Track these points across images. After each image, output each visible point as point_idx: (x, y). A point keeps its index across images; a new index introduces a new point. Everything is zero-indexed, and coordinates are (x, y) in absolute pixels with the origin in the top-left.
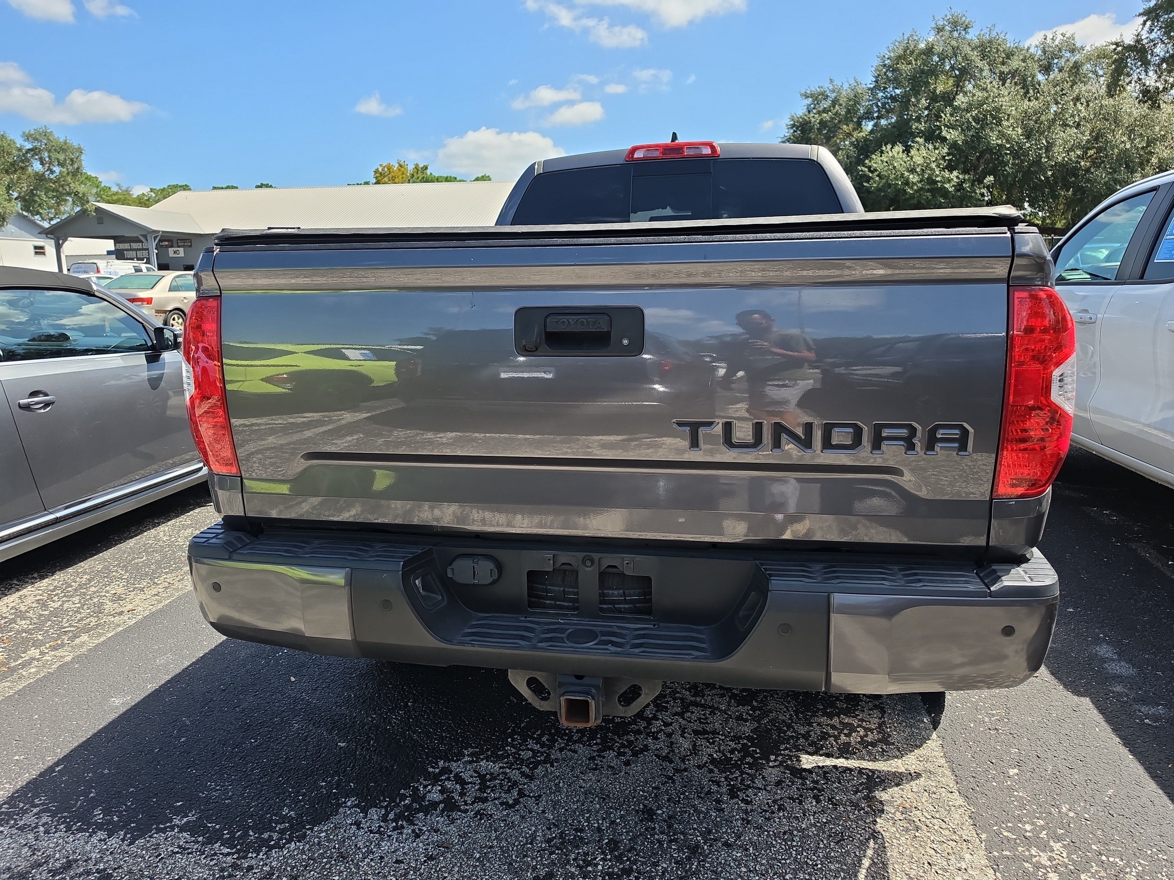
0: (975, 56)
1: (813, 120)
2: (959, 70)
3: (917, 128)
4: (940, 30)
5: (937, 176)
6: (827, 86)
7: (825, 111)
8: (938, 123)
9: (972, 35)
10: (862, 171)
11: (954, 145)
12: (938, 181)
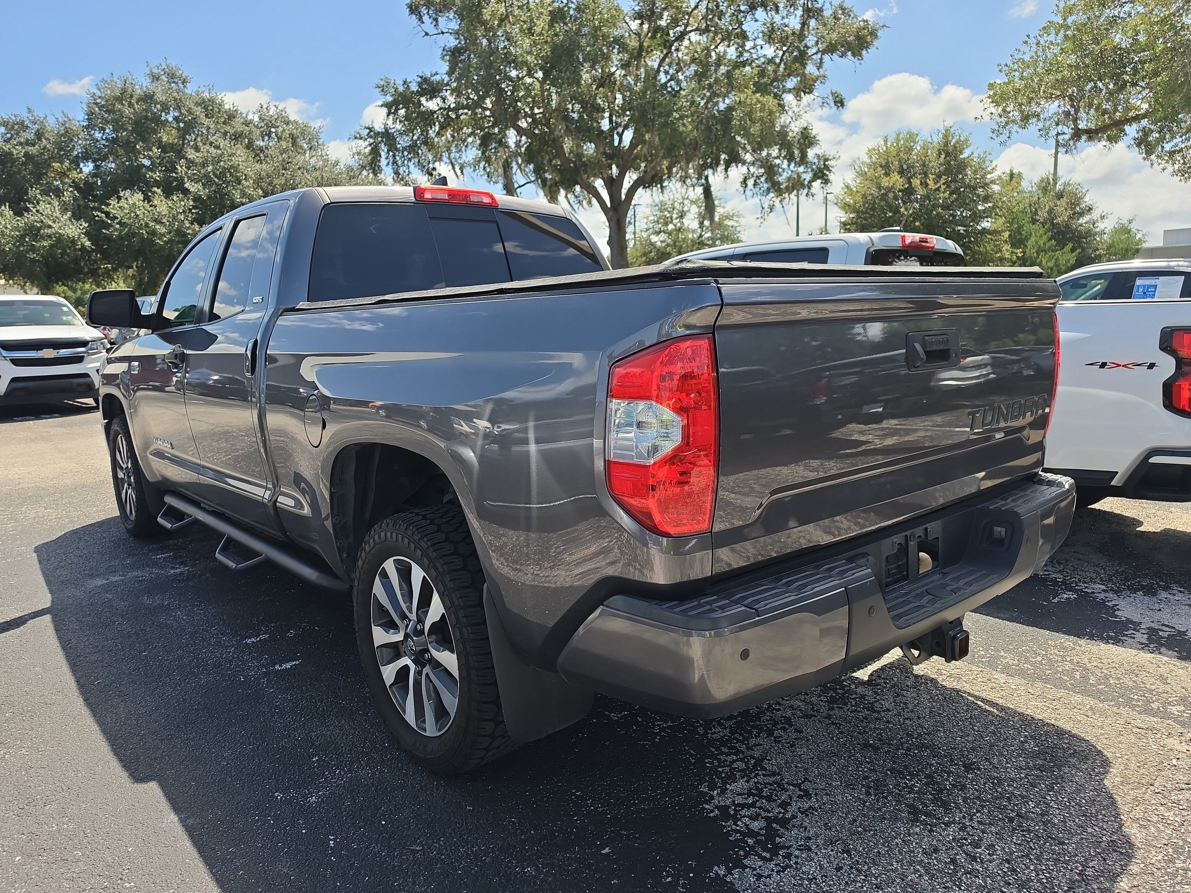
0: (198, 111)
1: (15, 152)
2: (185, 122)
3: (151, 177)
4: (155, 78)
5: (189, 228)
6: (25, 116)
7: (27, 143)
8: (174, 175)
9: (190, 89)
10: (98, 216)
11: (197, 199)
12: (189, 234)
